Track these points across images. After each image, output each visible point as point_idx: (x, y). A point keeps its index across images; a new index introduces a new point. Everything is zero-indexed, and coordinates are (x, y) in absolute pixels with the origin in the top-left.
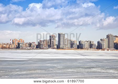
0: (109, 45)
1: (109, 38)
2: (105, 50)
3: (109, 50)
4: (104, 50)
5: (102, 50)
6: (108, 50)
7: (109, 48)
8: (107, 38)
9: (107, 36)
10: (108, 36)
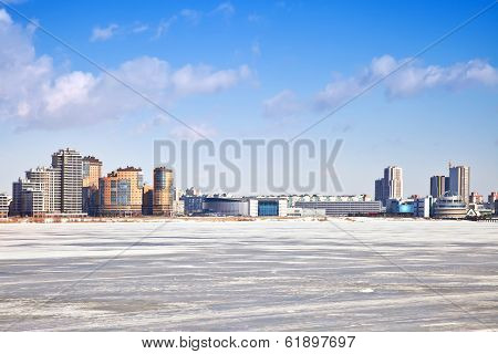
0: (62, 196)
1: (62, 167)
2: (47, 220)
3: (64, 220)
4: (40, 218)
5: (33, 219)
6: (57, 219)
7: (62, 211)
8: (54, 165)
9: (55, 157)
10: (58, 160)
